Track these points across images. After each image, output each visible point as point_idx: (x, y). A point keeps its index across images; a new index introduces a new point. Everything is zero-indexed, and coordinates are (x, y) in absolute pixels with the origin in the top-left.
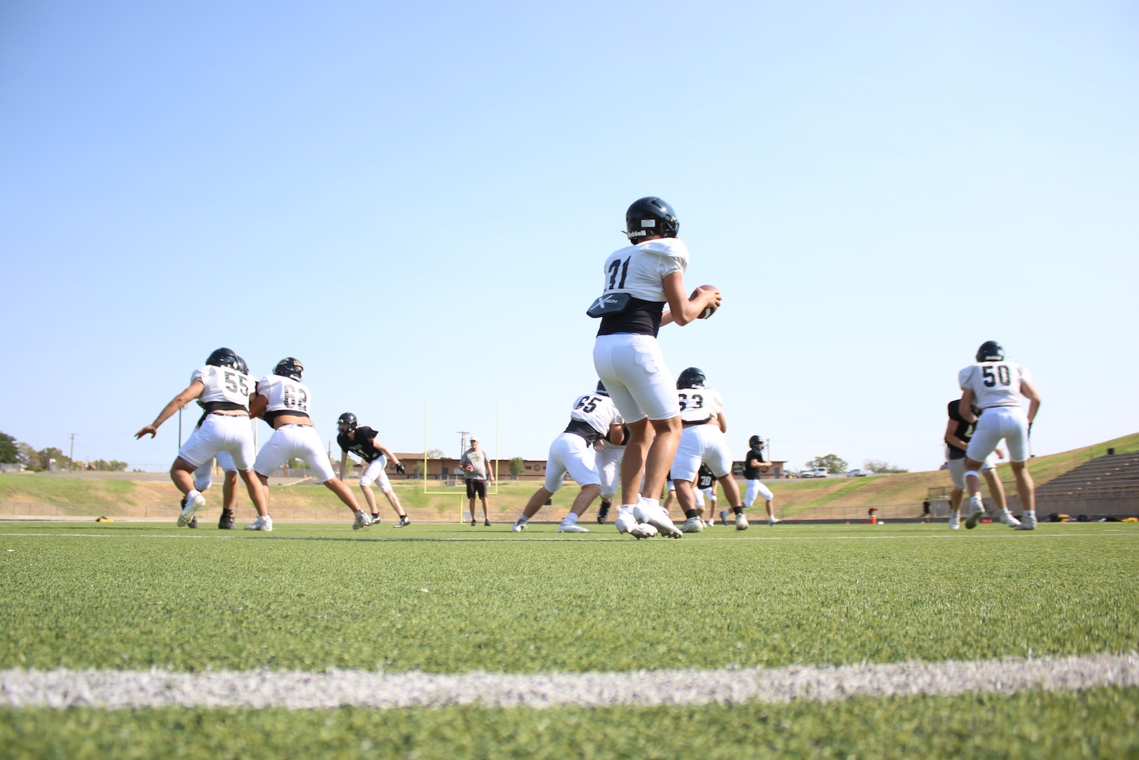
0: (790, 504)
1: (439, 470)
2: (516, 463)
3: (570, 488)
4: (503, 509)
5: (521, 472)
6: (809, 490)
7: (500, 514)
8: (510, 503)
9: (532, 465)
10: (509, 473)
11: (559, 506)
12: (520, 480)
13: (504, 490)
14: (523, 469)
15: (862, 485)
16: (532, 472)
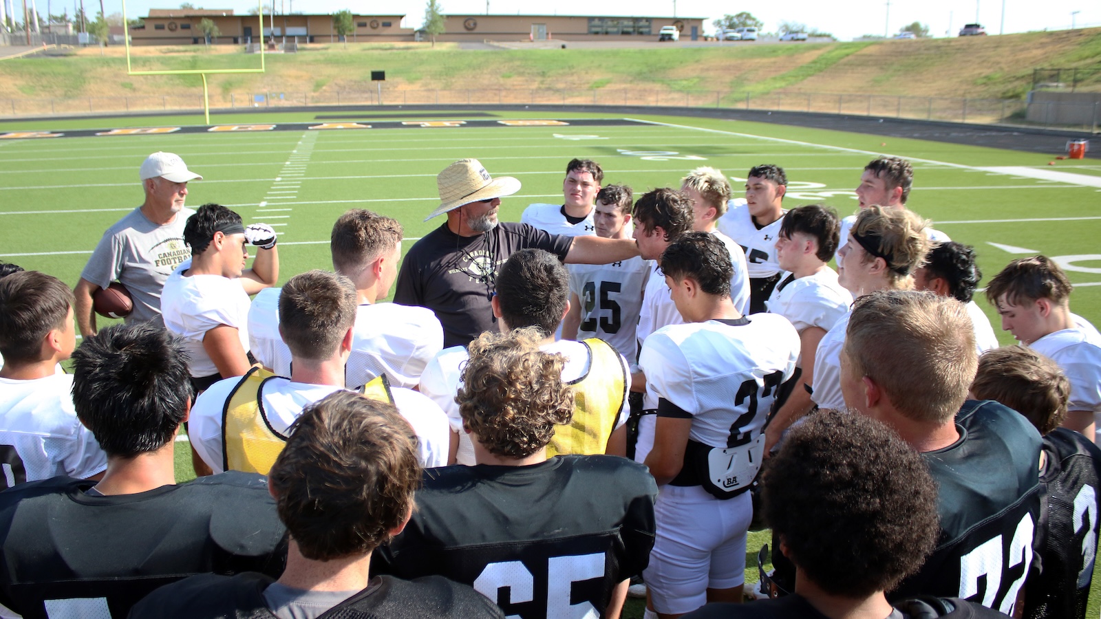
0: (740, 81)
1: (238, 30)
2: (342, 18)
3: (416, 53)
4: (318, 86)
5: (350, 30)
6: (765, 60)
7: (313, 94)
8: (328, 77)
9: (368, 22)
10: (335, 32)
11: (397, 79)
12: (348, 41)
13: (322, 58)
14: (355, 25)
15: (847, 55)
16: (368, 30)
